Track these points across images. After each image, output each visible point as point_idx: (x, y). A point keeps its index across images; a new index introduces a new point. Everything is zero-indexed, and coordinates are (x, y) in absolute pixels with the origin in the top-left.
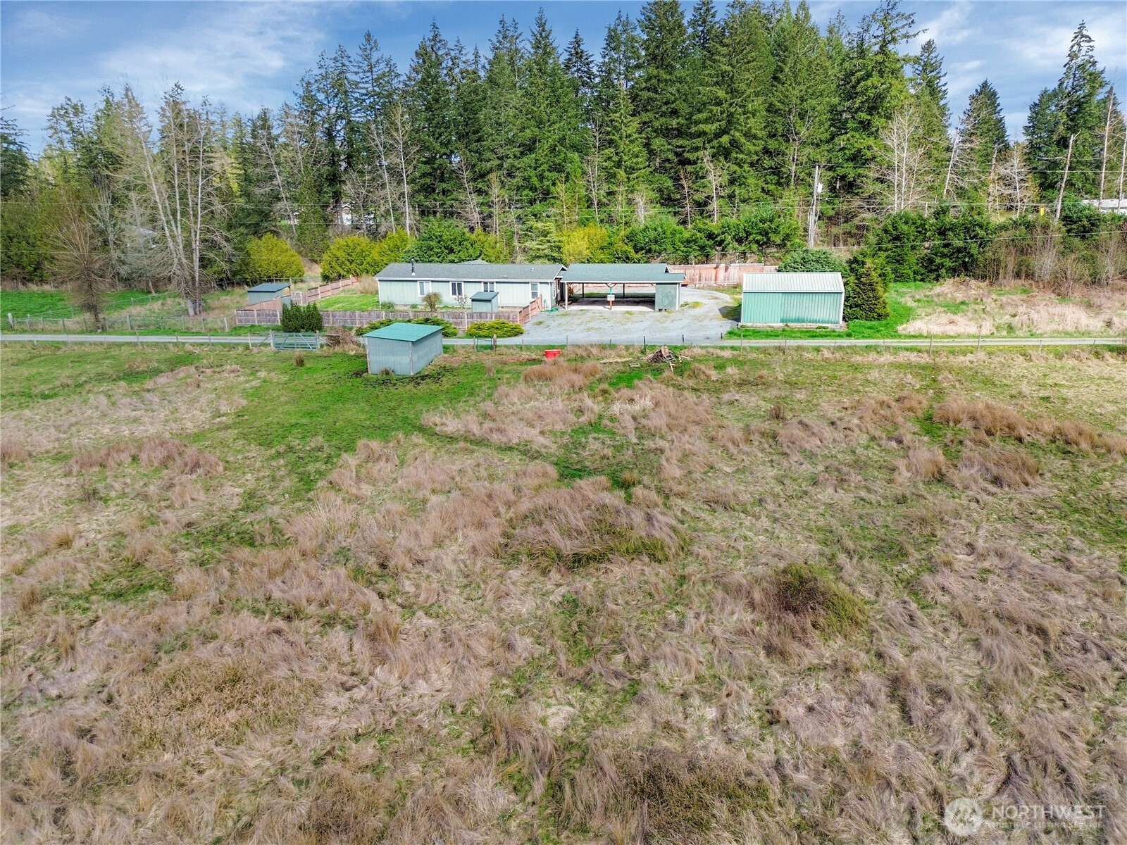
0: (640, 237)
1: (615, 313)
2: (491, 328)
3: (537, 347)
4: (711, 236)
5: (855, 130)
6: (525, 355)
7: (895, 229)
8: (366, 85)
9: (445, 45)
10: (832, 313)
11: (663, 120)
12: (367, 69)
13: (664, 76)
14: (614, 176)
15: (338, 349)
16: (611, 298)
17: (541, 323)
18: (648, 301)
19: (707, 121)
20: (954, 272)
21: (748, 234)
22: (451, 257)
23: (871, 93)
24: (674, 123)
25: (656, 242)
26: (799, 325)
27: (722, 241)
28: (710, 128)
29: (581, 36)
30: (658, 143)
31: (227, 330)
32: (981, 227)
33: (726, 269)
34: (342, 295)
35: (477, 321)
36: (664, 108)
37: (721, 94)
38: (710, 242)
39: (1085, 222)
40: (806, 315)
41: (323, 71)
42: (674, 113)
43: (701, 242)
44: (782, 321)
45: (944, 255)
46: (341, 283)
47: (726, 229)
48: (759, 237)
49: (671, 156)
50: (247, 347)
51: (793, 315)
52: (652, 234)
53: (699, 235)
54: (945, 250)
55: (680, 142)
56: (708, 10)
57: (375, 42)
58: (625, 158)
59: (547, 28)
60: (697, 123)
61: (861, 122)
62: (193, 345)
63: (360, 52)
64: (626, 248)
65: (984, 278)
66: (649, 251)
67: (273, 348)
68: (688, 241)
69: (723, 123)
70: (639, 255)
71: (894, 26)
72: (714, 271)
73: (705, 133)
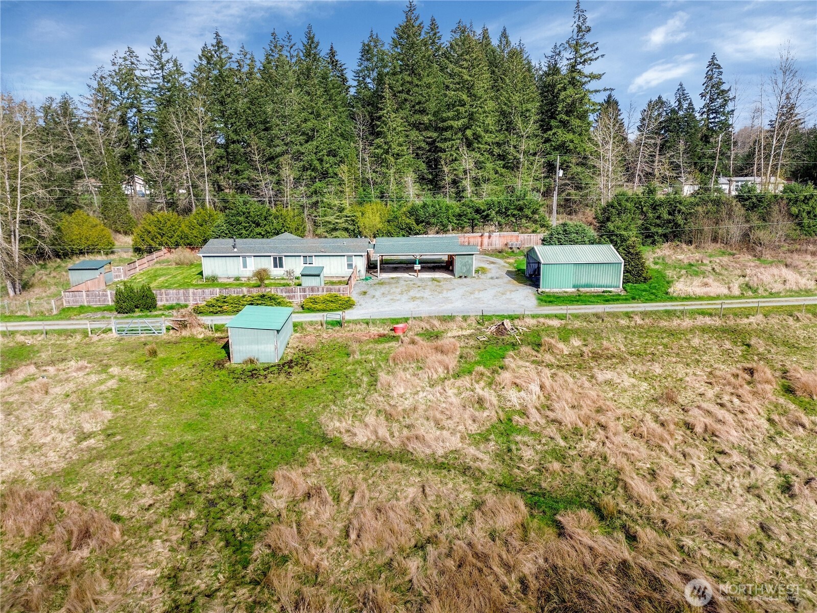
0: (421, 212)
1: (422, 280)
2: (325, 301)
3: (384, 322)
4: (478, 211)
6: (374, 330)
7: (620, 205)
8: (158, 81)
9: (226, 50)
10: (614, 280)
11: (417, 116)
12: (157, 67)
13: (416, 82)
14: (384, 161)
15: (185, 333)
16: (417, 267)
17: (365, 293)
19: (453, 119)
20: (666, 237)
21: (507, 209)
24: (426, 119)
25: (434, 216)
26: (588, 289)
27: (488, 215)
28: (457, 124)
29: (335, 49)
30: (414, 134)
31: (55, 312)
32: (680, 203)
33: (490, 237)
34: (158, 266)
36: (417, 107)
38: (478, 216)
40: (593, 281)
41: (116, 68)
42: (423, 112)
43: (470, 216)
44: (574, 287)
45: (659, 226)
46: (155, 255)
47: (490, 206)
48: (516, 212)
49: (423, 145)
50: (85, 333)
51: (583, 281)
52: (431, 210)
53: (469, 210)
54: (658, 221)
55: (430, 134)
56: (435, 34)
57: (165, 45)
58: (393, 146)
59: (316, 40)
60: (444, 120)
62: (25, 333)
63: (152, 53)
64: (408, 221)
65: (690, 242)
66: (428, 223)
67: (114, 334)
68: (460, 216)
69: (466, 120)
70: (420, 227)
71: (583, 52)
72: (480, 239)
73: (451, 127)
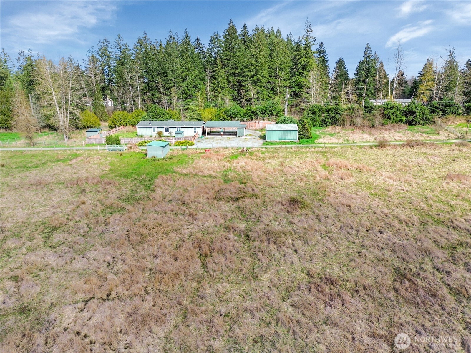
0: (229, 112)
1: (224, 138)
2: (183, 143)
3: (202, 149)
4: (253, 112)
5: (298, 75)
6: (198, 151)
7: (313, 110)
8: (119, 54)
9: (149, 40)
10: (295, 137)
11: (233, 70)
12: (118, 47)
13: (233, 55)
14: (217, 90)
16: (222, 133)
17: (199, 141)
18: (235, 134)
19: (248, 71)
20: (331, 124)
21: (265, 111)
22: (160, 119)
23: (303, 63)
24: (237, 71)
25: (234, 114)
26: (285, 141)
27: (257, 114)
28: (250, 74)
29: (199, 38)
30: (231, 78)
31: (84, 145)
32: (339, 109)
33: (258, 123)
34: (119, 133)
35: (177, 140)
36: (233, 66)
37: (253, 62)
38: (253, 114)
39: (370, 108)
40: (287, 138)
41: (100, 47)
42: (236, 68)
43: (249, 114)
44: (279, 140)
45: (328, 119)
46: (118, 128)
47: (258, 109)
48: (269, 113)
49: (236, 83)
50: (97, 151)
51: (283, 138)
52: (233, 111)
53: (249, 112)
54: (329, 117)
55: (239, 78)
56: (246, 31)
57: (122, 37)
58: (221, 84)
59: (189, 35)
60: (245, 72)
61: (300, 73)
62: (76, 150)
63: (116, 41)
64: (223, 116)
65: (340, 126)
66: (232, 117)
67: (107, 151)
68: (245, 114)
69: (254, 72)
70: (229, 118)
71: (310, 41)
72: (254, 124)
73: (247, 76)
